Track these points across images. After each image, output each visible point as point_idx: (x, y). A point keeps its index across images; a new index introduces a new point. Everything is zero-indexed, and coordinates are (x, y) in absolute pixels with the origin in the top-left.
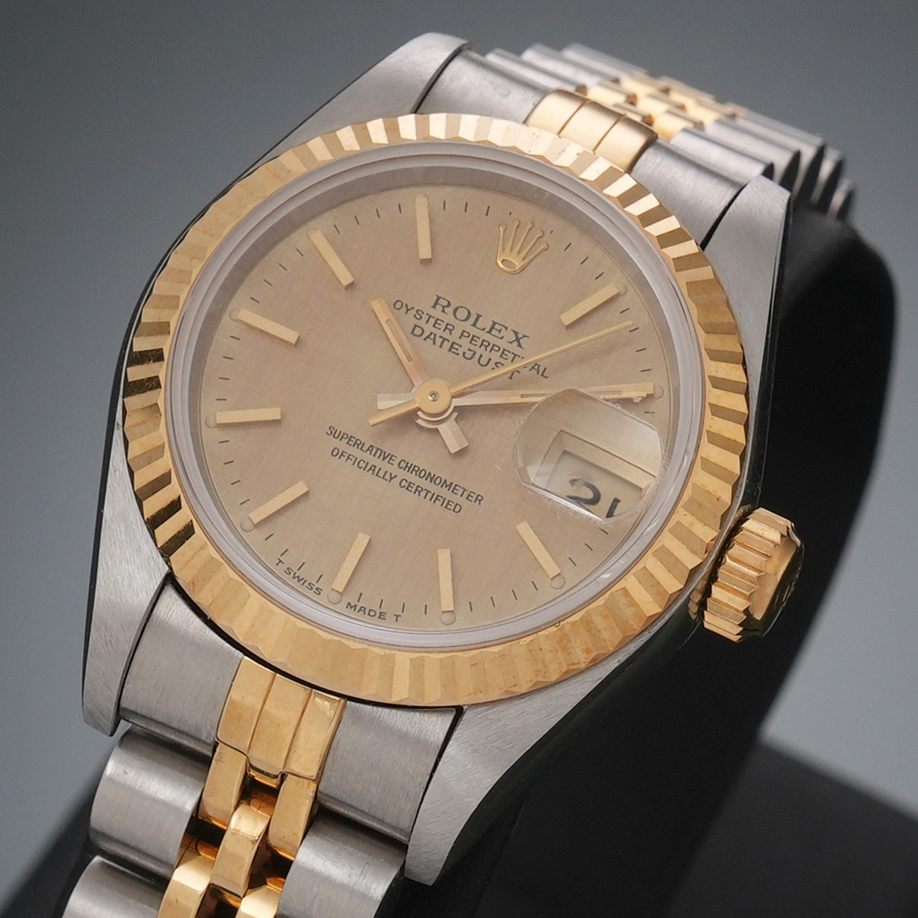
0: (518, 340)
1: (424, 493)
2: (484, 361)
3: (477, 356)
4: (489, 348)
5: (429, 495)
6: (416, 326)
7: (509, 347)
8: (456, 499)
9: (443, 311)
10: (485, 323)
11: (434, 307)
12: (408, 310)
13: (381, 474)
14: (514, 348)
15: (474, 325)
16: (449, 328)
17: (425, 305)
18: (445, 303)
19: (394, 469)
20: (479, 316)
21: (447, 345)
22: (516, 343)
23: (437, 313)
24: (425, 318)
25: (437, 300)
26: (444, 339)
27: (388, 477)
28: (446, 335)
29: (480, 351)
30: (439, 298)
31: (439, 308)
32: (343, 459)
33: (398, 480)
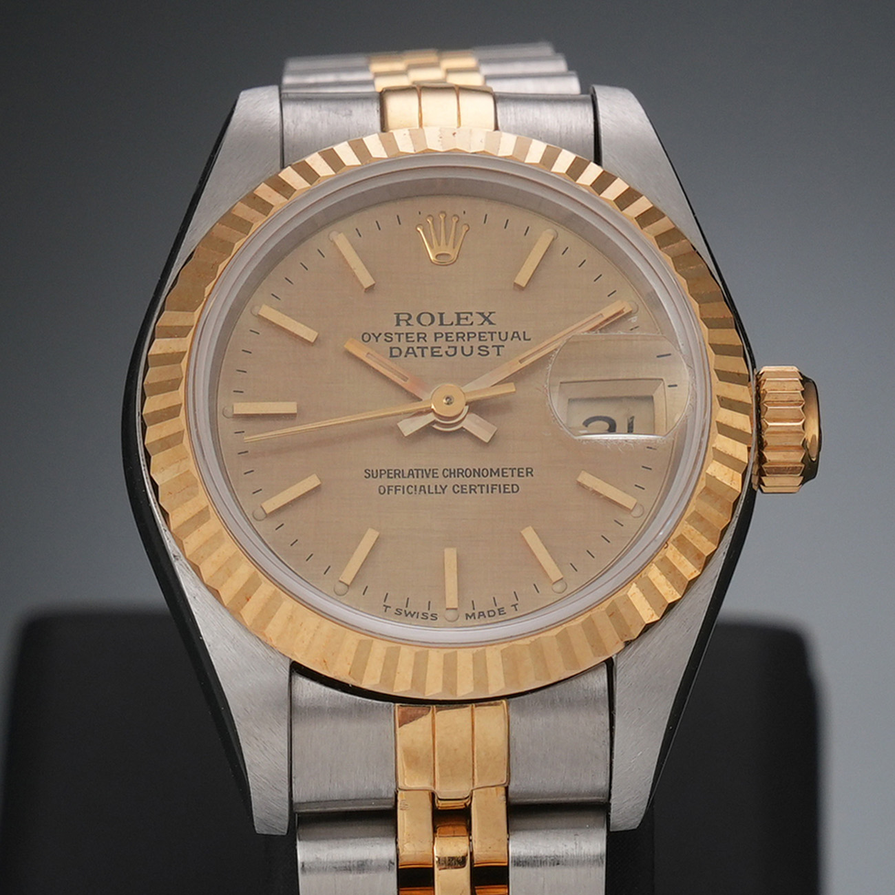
0: (486, 319)
1: (478, 489)
2: (467, 351)
3: (459, 349)
4: (466, 338)
5: (484, 489)
6: (391, 348)
7: (482, 329)
8: (509, 480)
9: (409, 324)
10: (450, 317)
11: (398, 324)
12: (377, 338)
13: (432, 490)
14: (487, 327)
15: (442, 324)
16: (421, 337)
17: (391, 327)
18: (406, 317)
19: (441, 481)
20: (441, 314)
21: (427, 352)
22: (486, 323)
23: (403, 328)
24: (395, 337)
25: (398, 318)
26: (422, 349)
27: (439, 490)
28: (422, 343)
29: (459, 344)
30: (398, 315)
31: (403, 323)
32: (392, 493)
33: (449, 489)
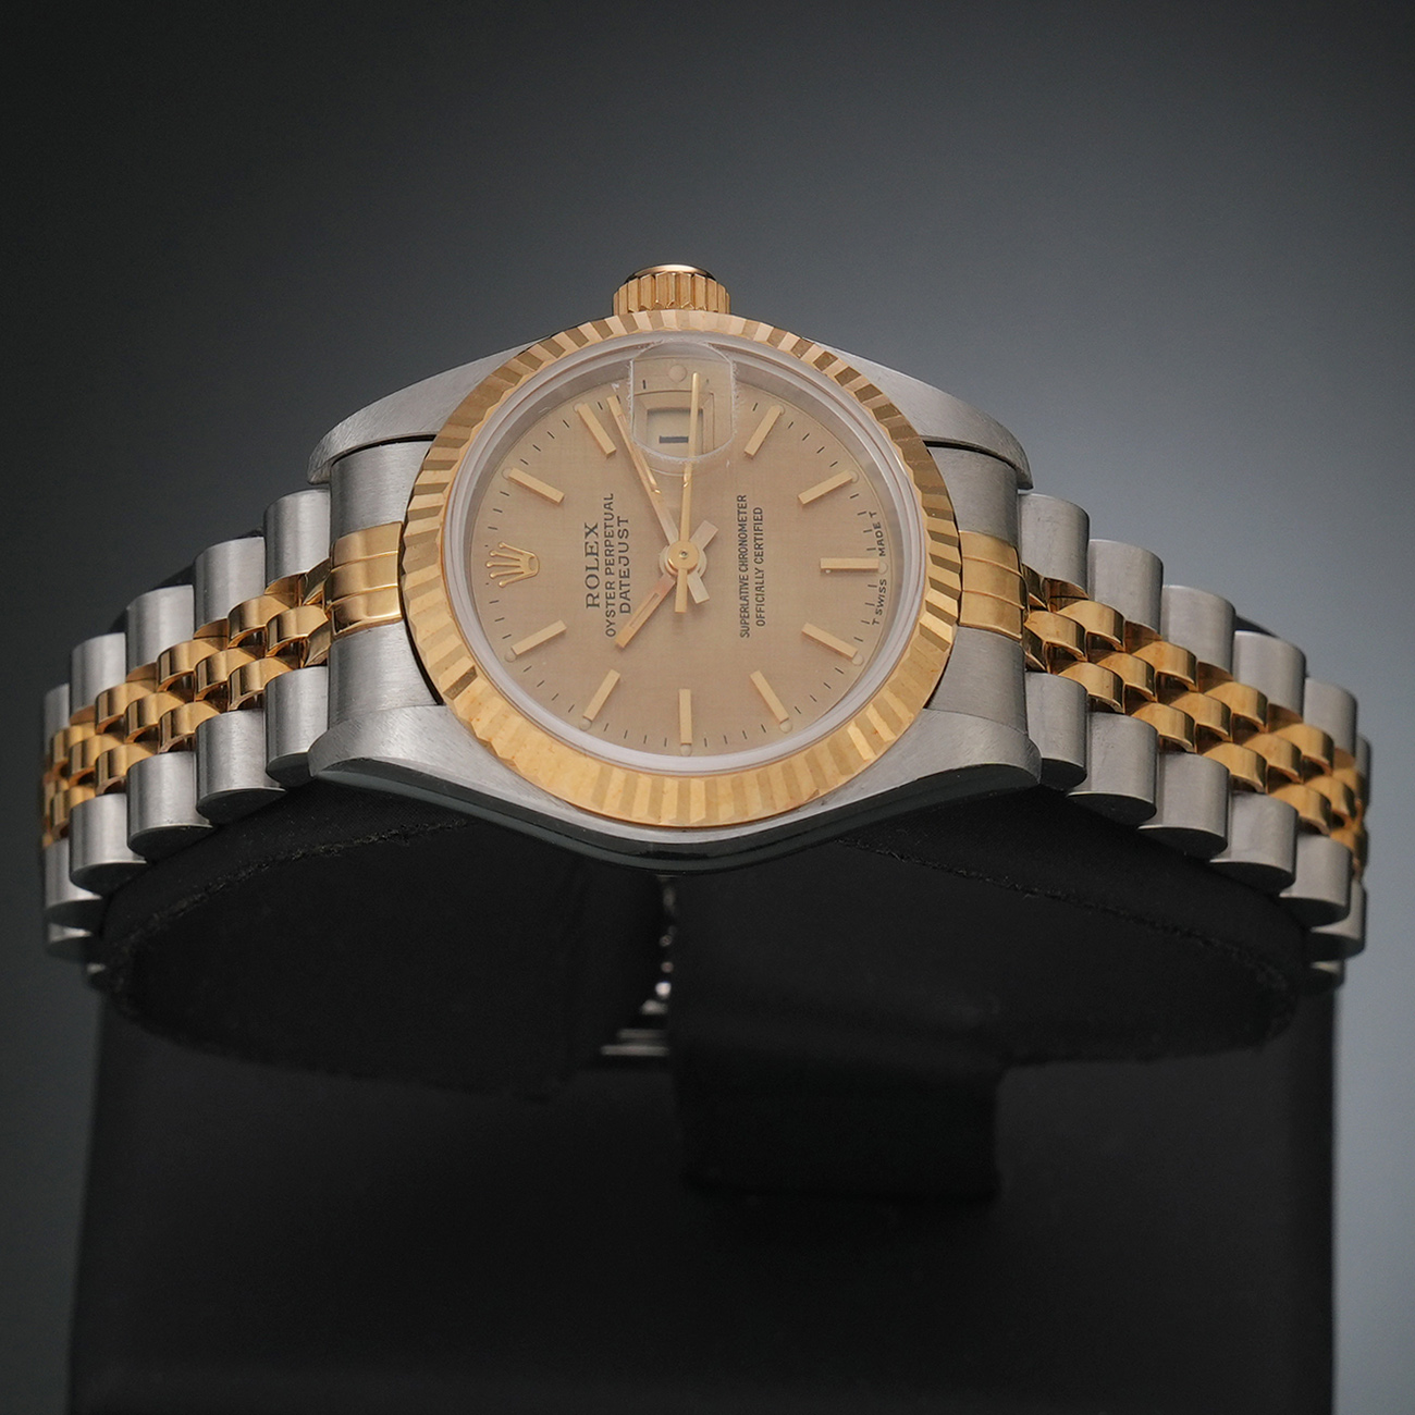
0: (592, 530)
1: (759, 542)
2: (624, 547)
3: (622, 554)
4: (611, 548)
5: (758, 537)
6: (622, 612)
7: (601, 534)
8: (750, 515)
9: (598, 597)
11: (598, 605)
12: (611, 624)
13: (761, 580)
14: (600, 530)
15: (597, 568)
16: (609, 585)
17: (599, 613)
18: (590, 598)
19: (751, 573)
20: (587, 568)
21: (624, 581)
22: (595, 531)
23: (601, 601)
24: (610, 608)
25: (590, 605)
26: (621, 585)
27: (760, 574)
28: (617, 585)
29: (617, 554)
30: (588, 605)
31: (597, 601)
32: (763, 614)
33: (758, 566)
